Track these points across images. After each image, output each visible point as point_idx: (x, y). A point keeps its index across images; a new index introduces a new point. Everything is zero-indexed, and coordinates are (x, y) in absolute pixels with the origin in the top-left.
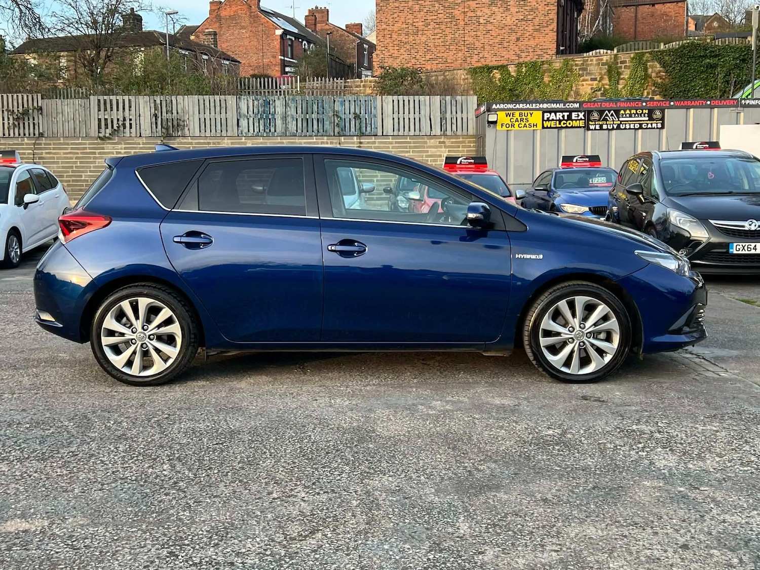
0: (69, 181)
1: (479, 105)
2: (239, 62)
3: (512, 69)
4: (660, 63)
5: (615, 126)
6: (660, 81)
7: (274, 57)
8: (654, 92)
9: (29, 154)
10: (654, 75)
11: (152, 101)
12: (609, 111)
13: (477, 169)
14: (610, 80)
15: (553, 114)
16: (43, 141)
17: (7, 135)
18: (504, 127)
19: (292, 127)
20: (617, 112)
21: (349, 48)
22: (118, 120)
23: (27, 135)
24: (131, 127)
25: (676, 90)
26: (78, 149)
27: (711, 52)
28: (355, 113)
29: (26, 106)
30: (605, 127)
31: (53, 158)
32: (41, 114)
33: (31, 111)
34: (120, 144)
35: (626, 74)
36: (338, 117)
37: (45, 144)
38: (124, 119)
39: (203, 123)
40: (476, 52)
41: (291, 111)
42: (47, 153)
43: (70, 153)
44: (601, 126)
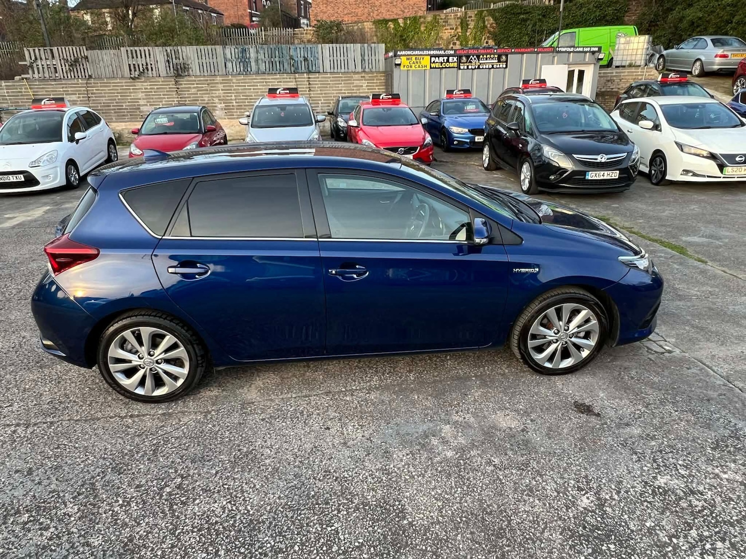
0: (115, 109)
1: (387, 52)
2: (223, 15)
3: (401, 21)
4: (493, 18)
5: (477, 67)
6: (492, 30)
7: (245, 10)
8: (488, 37)
9: (84, 90)
10: (489, 26)
11: (164, 50)
12: (473, 56)
13: (394, 103)
14: (462, 29)
15: (437, 58)
16: (92, 81)
17: (66, 77)
18: (405, 68)
19: (262, 67)
20: (478, 57)
21: (291, 4)
22: (143, 65)
23: (80, 77)
24: (152, 70)
25: (502, 36)
26: (118, 86)
27: (524, 10)
28: (304, 57)
29: (76, 55)
30: (470, 67)
31: (101, 93)
32: (88, 61)
33: (80, 59)
34: (146, 82)
35: (472, 25)
36: (293, 59)
37: (94, 83)
38: (147, 65)
39: (201, 66)
40: (376, 9)
41: (261, 56)
42: (96, 90)
43: (112, 90)
44: (468, 66)
